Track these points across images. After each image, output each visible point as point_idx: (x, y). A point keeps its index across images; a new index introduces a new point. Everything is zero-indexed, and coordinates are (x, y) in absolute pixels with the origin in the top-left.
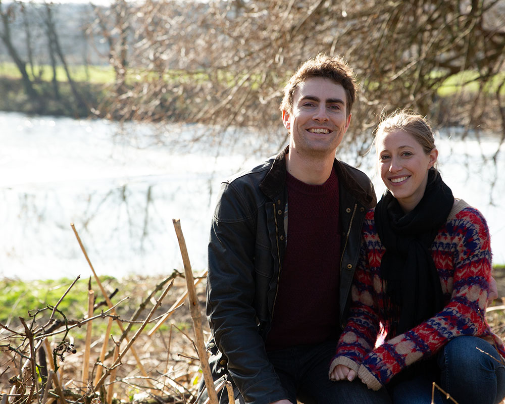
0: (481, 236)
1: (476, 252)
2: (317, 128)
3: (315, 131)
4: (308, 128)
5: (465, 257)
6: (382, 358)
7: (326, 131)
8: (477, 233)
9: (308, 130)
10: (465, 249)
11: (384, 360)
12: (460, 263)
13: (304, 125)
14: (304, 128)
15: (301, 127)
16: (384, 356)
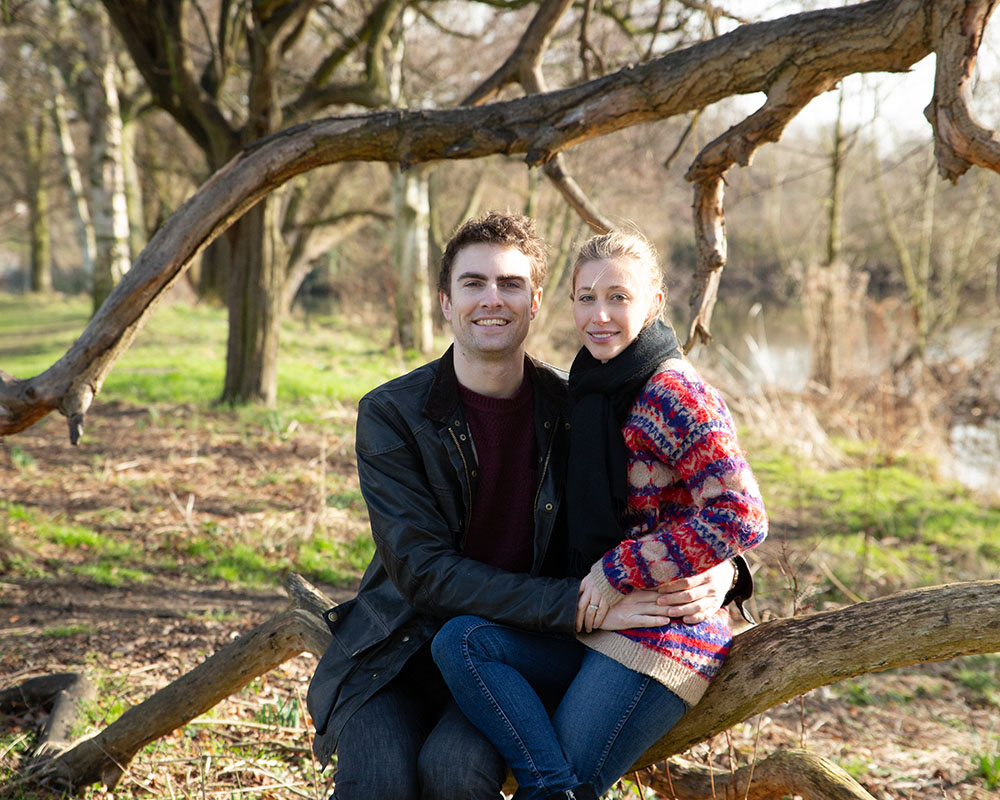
0: (686, 405)
1: (692, 428)
2: (487, 319)
3: (485, 323)
4: (475, 319)
5: (681, 441)
6: (629, 575)
7: (501, 322)
8: (677, 402)
9: (475, 322)
10: (673, 429)
11: (630, 578)
12: (678, 451)
13: (469, 315)
14: (469, 319)
15: (465, 318)
16: (632, 573)
